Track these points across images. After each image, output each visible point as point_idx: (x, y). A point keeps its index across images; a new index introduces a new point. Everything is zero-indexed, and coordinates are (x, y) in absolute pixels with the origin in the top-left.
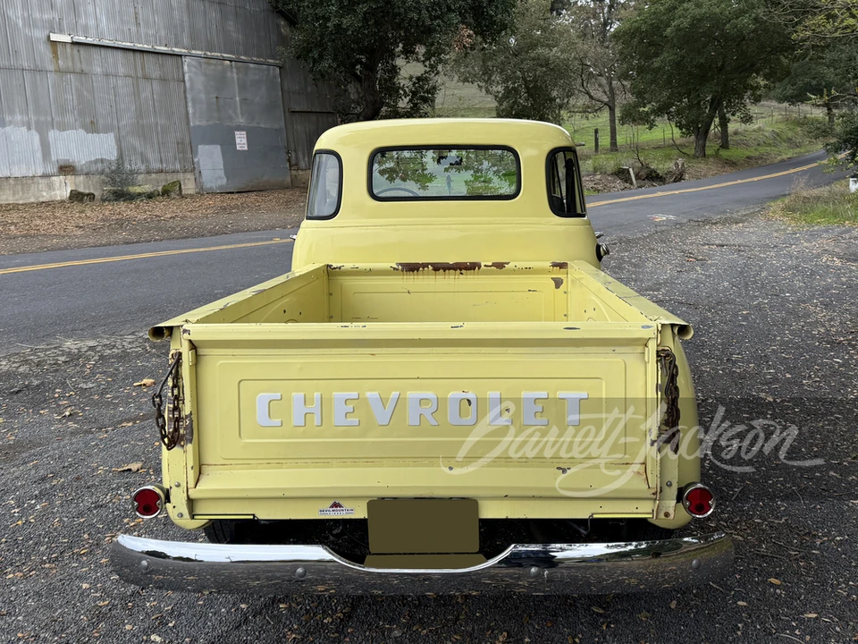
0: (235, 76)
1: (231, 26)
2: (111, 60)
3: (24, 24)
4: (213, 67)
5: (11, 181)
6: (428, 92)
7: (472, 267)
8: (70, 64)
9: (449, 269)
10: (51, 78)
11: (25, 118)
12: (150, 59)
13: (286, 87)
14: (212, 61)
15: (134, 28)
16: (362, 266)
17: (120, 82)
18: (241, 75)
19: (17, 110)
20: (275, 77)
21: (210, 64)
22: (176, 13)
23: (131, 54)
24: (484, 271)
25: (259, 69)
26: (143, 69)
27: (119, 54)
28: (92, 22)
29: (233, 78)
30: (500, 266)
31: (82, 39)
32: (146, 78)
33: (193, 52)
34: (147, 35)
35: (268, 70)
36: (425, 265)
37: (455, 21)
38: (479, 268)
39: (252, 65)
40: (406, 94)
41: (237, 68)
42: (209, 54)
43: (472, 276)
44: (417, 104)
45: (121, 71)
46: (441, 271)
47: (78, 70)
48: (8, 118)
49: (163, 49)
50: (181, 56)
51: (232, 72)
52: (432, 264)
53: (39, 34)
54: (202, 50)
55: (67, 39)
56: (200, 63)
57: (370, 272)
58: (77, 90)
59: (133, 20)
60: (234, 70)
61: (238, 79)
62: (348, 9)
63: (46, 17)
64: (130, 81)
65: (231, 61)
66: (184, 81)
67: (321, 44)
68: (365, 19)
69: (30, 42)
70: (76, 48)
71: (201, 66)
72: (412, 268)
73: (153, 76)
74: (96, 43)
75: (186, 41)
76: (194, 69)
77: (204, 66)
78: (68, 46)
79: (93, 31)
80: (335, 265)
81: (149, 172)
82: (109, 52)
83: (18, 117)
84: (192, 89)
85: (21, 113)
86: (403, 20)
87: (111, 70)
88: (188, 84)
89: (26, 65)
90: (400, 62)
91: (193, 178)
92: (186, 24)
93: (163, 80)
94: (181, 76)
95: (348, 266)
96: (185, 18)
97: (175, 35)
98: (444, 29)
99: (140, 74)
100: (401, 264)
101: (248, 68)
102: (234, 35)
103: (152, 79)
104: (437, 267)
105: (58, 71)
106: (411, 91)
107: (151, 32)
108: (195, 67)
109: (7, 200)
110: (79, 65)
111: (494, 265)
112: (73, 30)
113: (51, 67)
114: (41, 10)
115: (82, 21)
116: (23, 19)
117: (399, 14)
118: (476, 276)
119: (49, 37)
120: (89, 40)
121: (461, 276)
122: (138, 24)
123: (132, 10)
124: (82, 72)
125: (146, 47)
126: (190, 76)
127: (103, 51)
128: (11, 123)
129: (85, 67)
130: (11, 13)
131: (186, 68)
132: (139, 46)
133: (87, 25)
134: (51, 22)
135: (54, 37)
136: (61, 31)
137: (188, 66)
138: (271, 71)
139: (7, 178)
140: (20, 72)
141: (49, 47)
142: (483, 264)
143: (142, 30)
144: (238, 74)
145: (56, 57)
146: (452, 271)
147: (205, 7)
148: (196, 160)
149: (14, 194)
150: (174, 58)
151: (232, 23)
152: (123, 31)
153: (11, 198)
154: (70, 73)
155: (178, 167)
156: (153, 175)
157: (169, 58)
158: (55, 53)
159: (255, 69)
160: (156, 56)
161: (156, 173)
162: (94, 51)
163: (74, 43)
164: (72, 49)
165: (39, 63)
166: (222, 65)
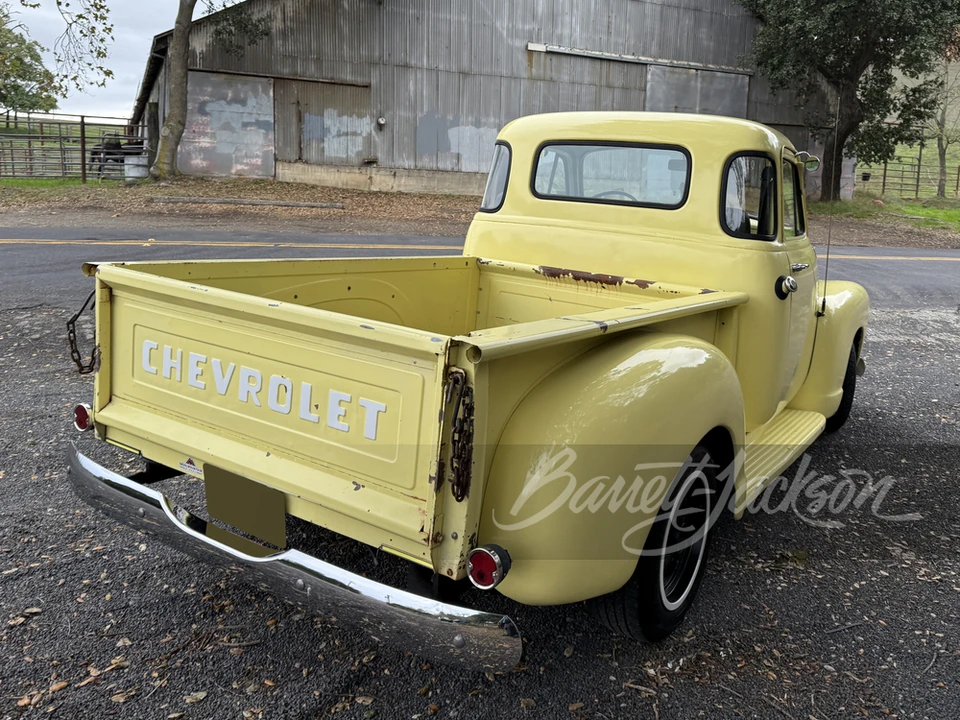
0: (699, 85)
1: (703, 32)
2: (579, 68)
3: (508, 35)
4: (677, 76)
5: (479, 176)
6: (925, 106)
7: (612, 282)
8: (542, 72)
9: (590, 280)
10: (524, 84)
11: (498, 121)
12: (614, 67)
13: (753, 98)
14: (677, 70)
15: (604, 38)
16: (508, 264)
17: (583, 90)
18: (705, 85)
19: (492, 114)
20: (743, 87)
21: (674, 73)
22: (648, 21)
23: (598, 63)
24: (625, 287)
25: (726, 78)
26: (608, 77)
27: (587, 63)
28: (566, 32)
29: (696, 87)
30: (643, 284)
31: (555, 48)
32: (609, 86)
33: (660, 60)
34: (616, 43)
35: (737, 79)
36: (566, 272)
37: (949, 21)
38: (620, 284)
39: (719, 74)
40: (895, 109)
41: (703, 78)
42: (675, 62)
43: (615, 292)
44: (909, 120)
45: (587, 79)
46: (582, 281)
47: (548, 78)
48: (483, 120)
49: (630, 57)
50: (646, 64)
51: (696, 81)
52: (573, 272)
53: (519, 43)
54: (669, 59)
55: (541, 48)
56: (664, 71)
57: (514, 272)
58: (544, 96)
59: (605, 29)
60: (699, 79)
61: (702, 88)
62: (813, 10)
63: (527, 27)
64: (593, 89)
65: (697, 70)
66: (645, 90)
67: (783, 50)
68: (833, 20)
69: (511, 50)
70: (549, 57)
71: (665, 75)
72: (553, 274)
73: (616, 85)
74: (567, 52)
75: (654, 49)
76: (657, 78)
77: (668, 75)
78: (543, 55)
79: (566, 41)
80: (484, 260)
81: (597, 178)
82: (579, 60)
83: (492, 120)
84: (652, 97)
85: (495, 116)
86: (880, 20)
87: (577, 79)
88: (648, 93)
89: (504, 72)
90: (896, 71)
91: (639, 186)
92: (657, 32)
93: (625, 88)
94: (643, 85)
95: (495, 262)
96: (657, 27)
97: (645, 43)
98: (933, 30)
99: (604, 82)
100: (543, 268)
101: (715, 76)
102: (705, 43)
103: (614, 88)
104: (579, 277)
105: (532, 79)
106: (903, 105)
107: (620, 41)
108: (658, 75)
109: (473, 192)
110: (549, 72)
111: (637, 283)
112: (548, 40)
113: (524, 74)
114: (524, 22)
115: (559, 31)
116: (508, 30)
117: (876, 14)
118: (619, 293)
119: (527, 46)
120: (562, 50)
121: (603, 290)
122: (609, 33)
123: (606, 19)
124: (551, 80)
125: (614, 56)
126: (652, 85)
127: (573, 59)
128: (485, 124)
129: (554, 76)
130: (498, 24)
131: (649, 77)
132: (607, 55)
133: (562, 35)
134: (530, 32)
135: (532, 47)
136: (538, 41)
137: (652, 75)
138: (740, 81)
139: (476, 173)
140: (498, 79)
141: (526, 56)
142: (624, 281)
143: (613, 39)
144: (702, 83)
145: (531, 66)
146: (592, 282)
147: (679, 13)
148: (644, 169)
149: (479, 188)
150: (640, 67)
151: (704, 30)
152: (594, 41)
153: (476, 191)
154: (541, 80)
155: (626, 175)
156: (601, 181)
157: (634, 67)
158: (530, 61)
159: (721, 77)
160: (620, 64)
161: (604, 179)
162: (564, 59)
163: (548, 52)
164: (545, 58)
165: (515, 70)
166: (687, 74)
